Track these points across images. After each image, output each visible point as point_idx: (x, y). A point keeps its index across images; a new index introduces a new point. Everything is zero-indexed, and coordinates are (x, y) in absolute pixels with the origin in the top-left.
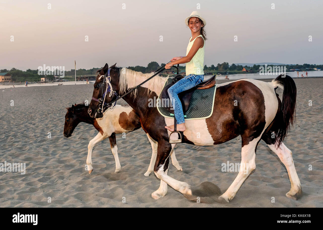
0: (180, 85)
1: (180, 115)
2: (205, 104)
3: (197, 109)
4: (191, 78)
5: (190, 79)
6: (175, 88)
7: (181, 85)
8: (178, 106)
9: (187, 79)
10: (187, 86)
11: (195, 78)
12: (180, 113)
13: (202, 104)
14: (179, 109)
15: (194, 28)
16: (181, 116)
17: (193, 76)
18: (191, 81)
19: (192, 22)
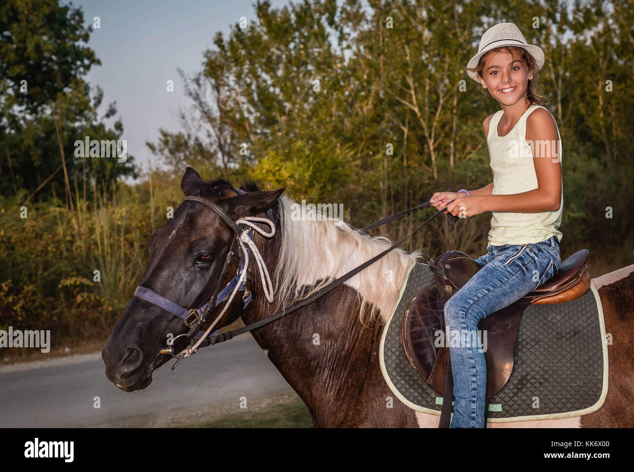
0: (488, 290)
1: (474, 413)
2: (573, 361)
3: (544, 378)
4: (520, 259)
5: (518, 266)
6: (471, 302)
7: (492, 289)
8: (474, 376)
9: (510, 265)
10: (512, 292)
11: (535, 261)
12: (474, 402)
13: (564, 361)
14: (475, 389)
15: (506, 91)
16: (474, 415)
17: (527, 254)
18: (523, 271)
19: (497, 67)
